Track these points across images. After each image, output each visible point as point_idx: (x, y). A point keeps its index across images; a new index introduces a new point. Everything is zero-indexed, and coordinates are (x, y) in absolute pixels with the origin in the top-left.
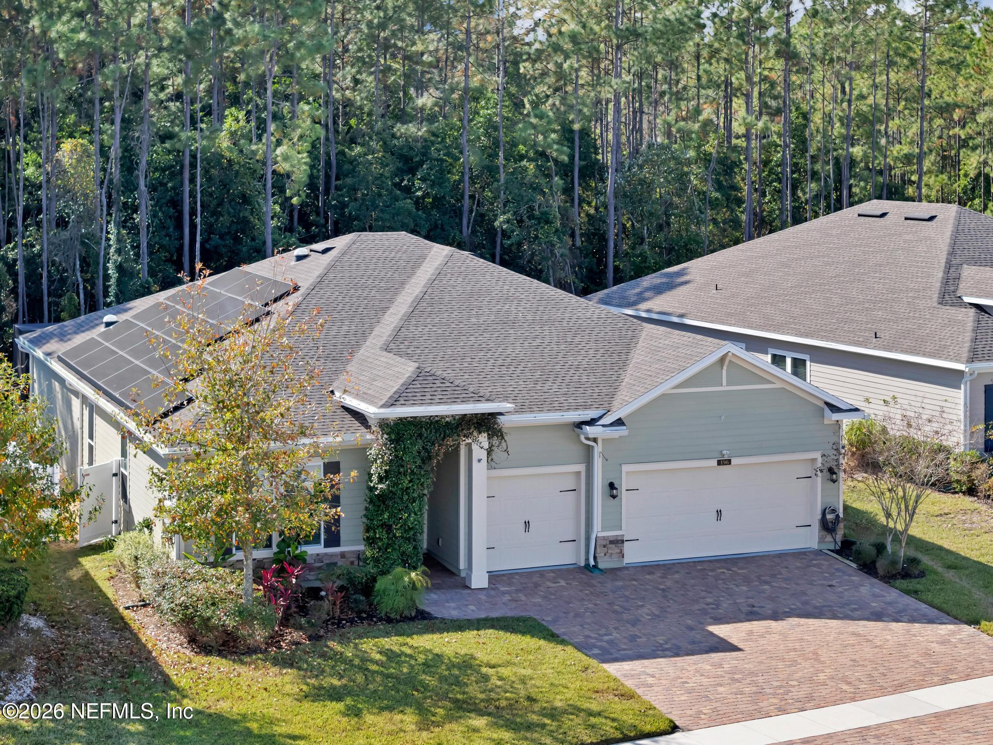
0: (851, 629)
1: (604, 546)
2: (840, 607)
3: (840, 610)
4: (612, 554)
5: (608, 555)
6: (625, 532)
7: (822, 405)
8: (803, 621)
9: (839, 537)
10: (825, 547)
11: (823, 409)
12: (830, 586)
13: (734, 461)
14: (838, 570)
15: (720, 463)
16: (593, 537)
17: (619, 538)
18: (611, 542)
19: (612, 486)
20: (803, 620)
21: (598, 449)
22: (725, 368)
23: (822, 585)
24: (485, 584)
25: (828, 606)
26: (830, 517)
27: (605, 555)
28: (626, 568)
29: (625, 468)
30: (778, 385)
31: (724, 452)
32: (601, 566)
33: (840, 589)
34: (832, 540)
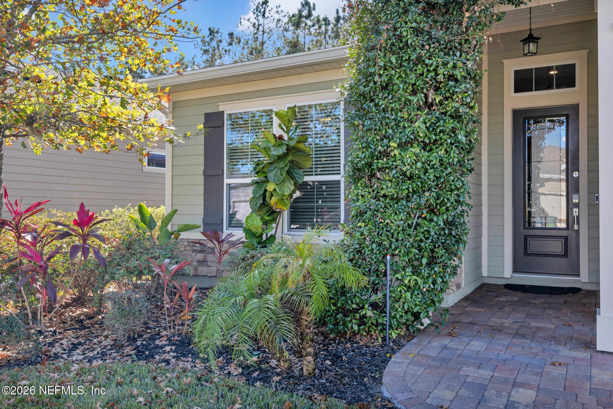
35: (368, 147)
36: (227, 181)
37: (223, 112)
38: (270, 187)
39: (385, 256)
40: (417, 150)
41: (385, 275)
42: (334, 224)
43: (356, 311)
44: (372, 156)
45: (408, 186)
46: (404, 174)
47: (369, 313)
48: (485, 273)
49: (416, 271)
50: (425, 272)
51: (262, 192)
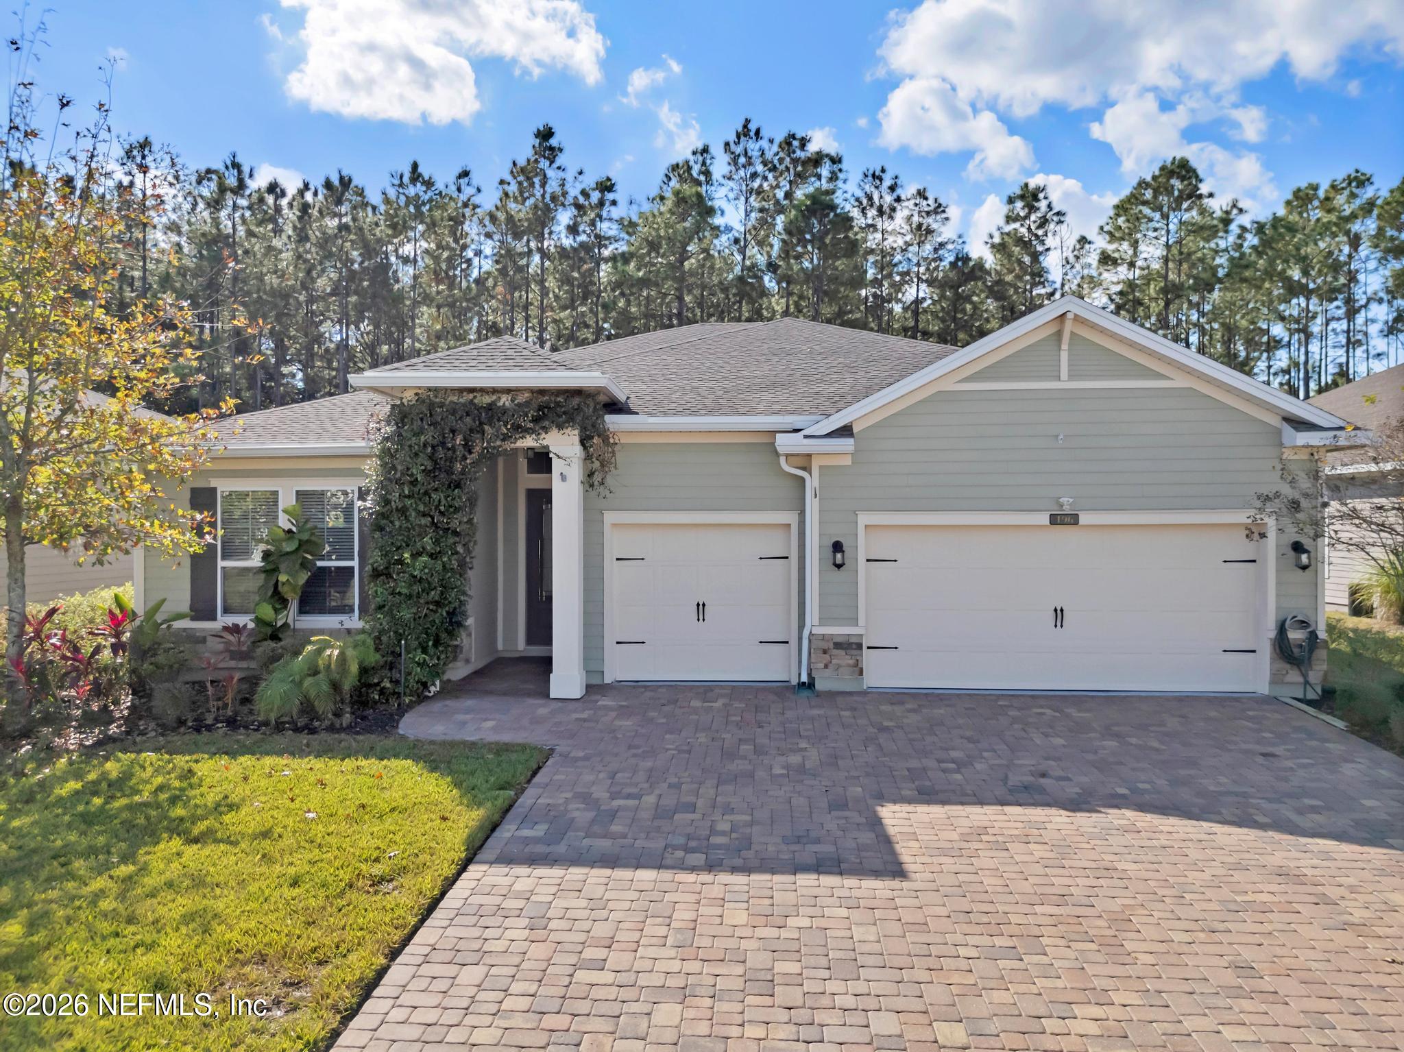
0: (1278, 859)
1: (825, 652)
2: (1270, 800)
3: (1265, 805)
4: (839, 666)
5: (831, 666)
6: (866, 628)
7: (1275, 421)
8: (1145, 820)
9: (1315, 676)
10: (1286, 693)
11: (1279, 432)
12: (1264, 755)
13: (1084, 519)
14: (1297, 729)
15: (1054, 520)
16: (806, 633)
17: (853, 640)
18: (838, 646)
19: (837, 547)
20: (1148, 817)
21: (812, 482)
22: (1065, 346)
23: (1246, 752)
24: (576, 691)
25: (1236, 794)
26: (1295, 635)
27: (826, 666)
28: (864, 693)
29: (864, 519)
30: (1180, 382)
31: (1064, 500)
32: (819, 686)
33: (1289, 764)
34: (1301, 680)
35: (386, 555)
36: (221, 564)
37: (215, 489)
38: (283, 578)
39: (399, 641)
40: (425, 559)
41: (400, 655)
42: (346, 609)
43: (378, 684)
44: (389, 563)
45: (417, 588)
46: (415, 577)
47: (388, 685)
48: (500, 646)
49: (425, 651)
50: (431, 651)
51: (273, 582)
